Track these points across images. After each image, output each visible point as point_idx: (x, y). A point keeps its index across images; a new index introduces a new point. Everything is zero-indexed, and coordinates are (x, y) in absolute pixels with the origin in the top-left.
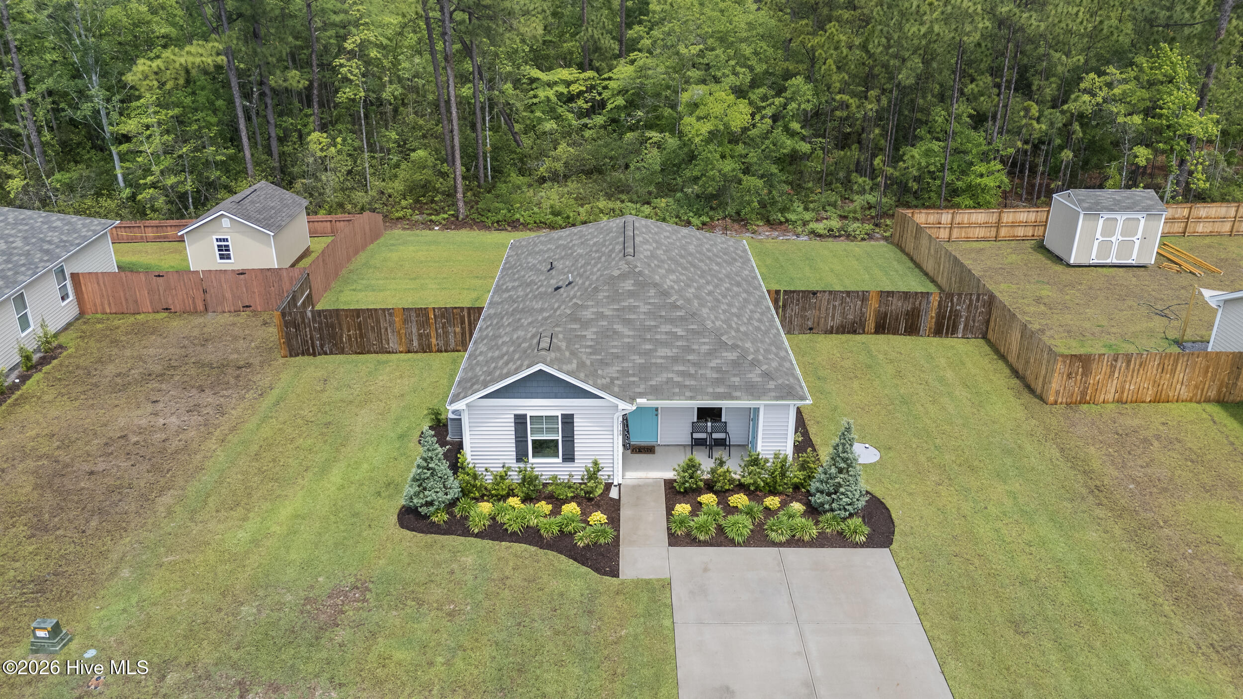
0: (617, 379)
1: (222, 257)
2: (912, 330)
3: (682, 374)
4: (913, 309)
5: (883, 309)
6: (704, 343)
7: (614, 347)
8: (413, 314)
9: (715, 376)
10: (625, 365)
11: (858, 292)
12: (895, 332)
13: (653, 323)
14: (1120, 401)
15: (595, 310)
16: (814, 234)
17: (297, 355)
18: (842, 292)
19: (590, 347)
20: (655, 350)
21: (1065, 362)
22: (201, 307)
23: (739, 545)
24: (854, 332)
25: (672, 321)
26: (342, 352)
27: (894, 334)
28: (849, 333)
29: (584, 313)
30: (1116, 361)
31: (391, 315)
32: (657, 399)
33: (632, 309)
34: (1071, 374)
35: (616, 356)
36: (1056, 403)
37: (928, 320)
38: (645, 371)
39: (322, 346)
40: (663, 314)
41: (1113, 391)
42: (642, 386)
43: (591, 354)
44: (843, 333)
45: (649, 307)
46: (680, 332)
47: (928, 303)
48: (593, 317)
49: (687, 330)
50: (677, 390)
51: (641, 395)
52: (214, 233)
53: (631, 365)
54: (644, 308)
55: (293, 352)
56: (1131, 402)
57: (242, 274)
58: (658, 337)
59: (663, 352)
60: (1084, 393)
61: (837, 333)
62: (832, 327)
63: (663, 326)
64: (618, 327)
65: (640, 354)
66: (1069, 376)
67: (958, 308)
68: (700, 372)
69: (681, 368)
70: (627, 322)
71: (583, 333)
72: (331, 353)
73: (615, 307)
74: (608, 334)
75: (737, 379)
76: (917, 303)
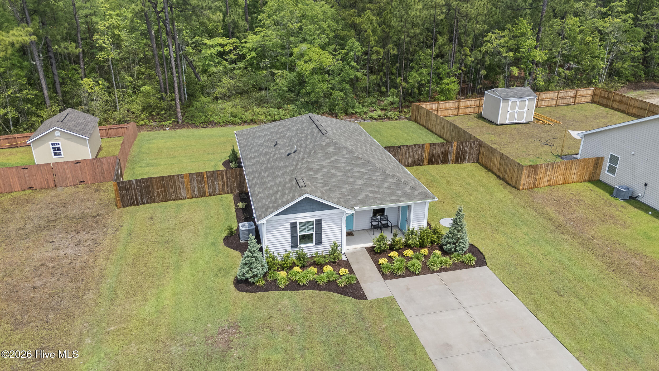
0: (341, 198)
1: (55, 154)
2: (445, 161)
3: (372, 192)
4: (445, 151)
5: (431, 152)
6: (378, 176)
7: (334, 182)
8: (195, 176)
9: (388, 191)
10: (343, 190)
11: (420, 145)
12: (437, 163)
13: (350, 168)
14: (549, 185)
15: (319, 164)
16: (372, 118)
17: (127, 206)
18: (412, 145)
19: (322, 183)
20: (355, 181)
21: (527, 169)
22: (52, 184)
23: (418, 275)
24: (419, 165)
25: (359, 166)
26: (154, 201)
27: (437, 164)
28: (416, 165)
29: (314, 166)
30: (548, 167)
31: (182, 178)
32: (364, 206)
33: (337, 161)
34: (529, 174)
35: (337, 187)
36: (523, 189)
37: (452, 156)
38: (353, 192)
39: (142, 199)
40: (354, 162)
41: (547, 181)
42: (354, 200)
43: (323, 186)
44: (413, 166)
45: (346, 160)
46: (365, 171)
47: (452, 147)
48: (318, 167)
49: (368, 170)
50: (372, 201)
51: (356, 205)
52: (50, 140)
53: (345, 190)
54: (343, 161)
55: (125, 205)
56: (554, 185)
57: (78, 163)
58: (355, 174)
59: (359, 182)
60: (535, 183)
61: (410, 166)
62: (408, 163)
63: (355, 169)
64: (333, 171)
65: (348, 184)
66: (529, 176)
67: (465, 148)
68: (381, 190)
69: (371, 189)
70: (337, 168)
71: (316, 176)
72: (148, 203)
73: (328, 161)
74: (329, 176)
75: (399, 192)
76: (447, 148)
